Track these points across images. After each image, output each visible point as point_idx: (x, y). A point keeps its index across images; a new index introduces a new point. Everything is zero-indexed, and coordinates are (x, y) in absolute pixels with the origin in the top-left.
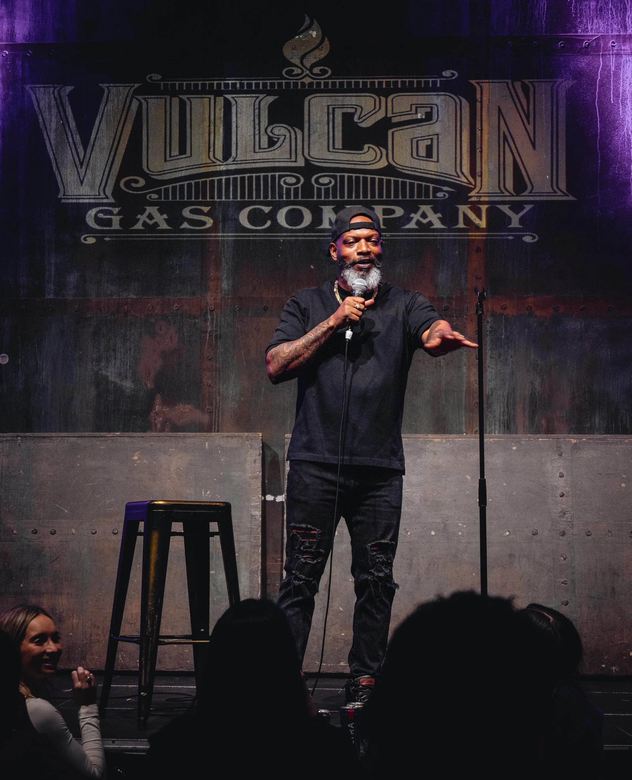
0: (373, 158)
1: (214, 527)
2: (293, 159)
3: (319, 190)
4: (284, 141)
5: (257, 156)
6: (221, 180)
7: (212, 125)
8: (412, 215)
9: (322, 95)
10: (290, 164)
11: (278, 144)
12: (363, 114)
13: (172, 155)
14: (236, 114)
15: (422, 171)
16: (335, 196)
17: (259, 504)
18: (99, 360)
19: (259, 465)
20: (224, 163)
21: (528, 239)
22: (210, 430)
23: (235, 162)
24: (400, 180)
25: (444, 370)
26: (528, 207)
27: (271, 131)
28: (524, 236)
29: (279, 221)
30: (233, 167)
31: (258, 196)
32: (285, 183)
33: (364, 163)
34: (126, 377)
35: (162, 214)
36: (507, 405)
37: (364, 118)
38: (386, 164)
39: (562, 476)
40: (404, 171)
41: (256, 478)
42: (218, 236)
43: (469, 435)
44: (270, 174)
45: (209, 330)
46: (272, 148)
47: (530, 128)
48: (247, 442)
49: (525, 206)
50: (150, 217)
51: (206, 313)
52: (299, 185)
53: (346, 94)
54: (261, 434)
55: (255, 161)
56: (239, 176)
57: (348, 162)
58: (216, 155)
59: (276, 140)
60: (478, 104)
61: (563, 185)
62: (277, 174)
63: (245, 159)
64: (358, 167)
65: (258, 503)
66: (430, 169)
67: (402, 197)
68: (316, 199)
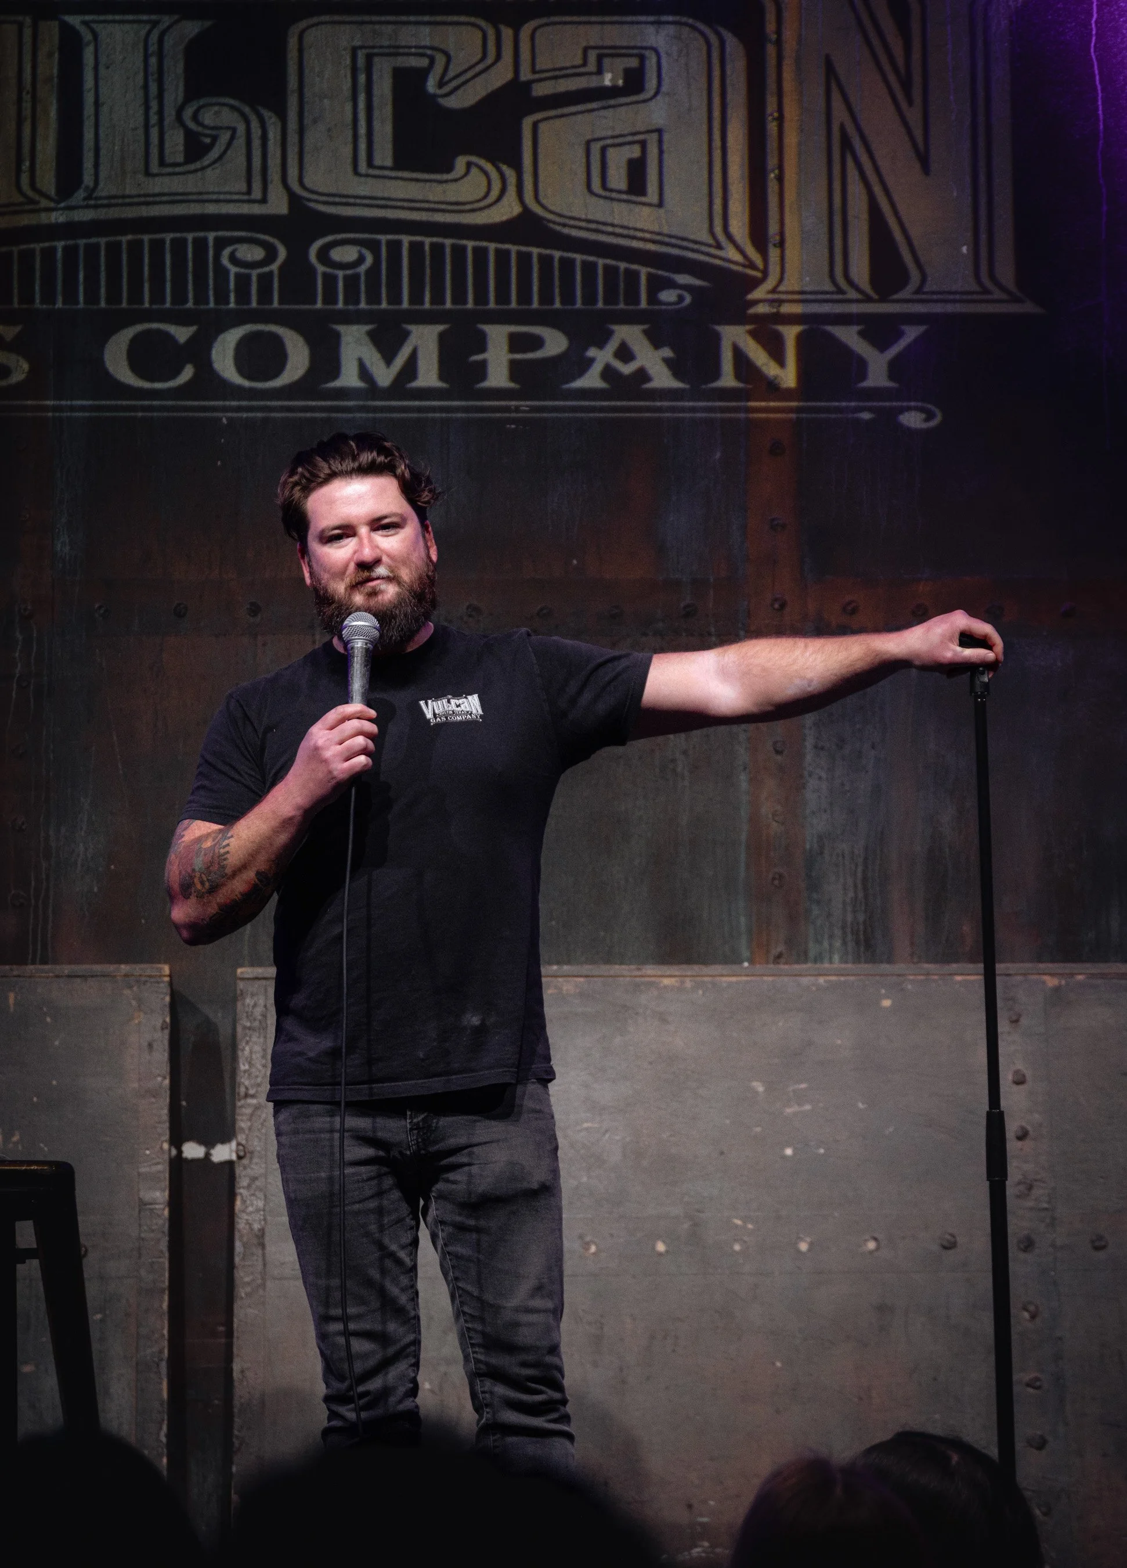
0: (482, 194)
2: (257, 194)
3: (330, 281)
4: (229, 145)
5: (157, 185)
6: (54, 249)
7: (27, 97)
8: (592, 352)
9: (337, 18)
10: (245, 209)
11: (214, 154)
12: (451, 73)
14: (96, 68)
15: (618, 230)
16: (374, 297)
17: (162, 1168)
19: (161, 1056)
20: (62, 205)
21: (912, 420)
22: (21, 960)
23: (92, 202)
24: (557, 254)
25: (686, 783)
26: (911, 333)
27: (195, 117)
28: (902, 410)
29: (217, 366)
30: (86, 215)
31: (158, 296)
32: (233, 259)
33: (458, 206)
36: (865, 879)
37: (454, 84)
38: (517, 210)
39: (1020, 1081)
40: (566, 231)
41: (154, 1094)
42: (46, 409)
43: (759, 968)
44: (190, 236)
45: (18, 671)
46: (198, 165)
47: (914, 115)
48: (129, 992)
49: (906, 328)
51: (10, 624)
52: (274, 267)
53: (404, 18)
54: (166, 969)
55: (150, 199)
56: (102, 241)
57: (411, 204)
58: (38, 180)
59: (208, 140)
60: (771, 50)
61: (1007, 273)
62: (211, 236)
63: (120, 193)
64: (439, 218)
65: (160, 1167)
66: (639, 225)
67: (562, 303)
68: (319, 305)
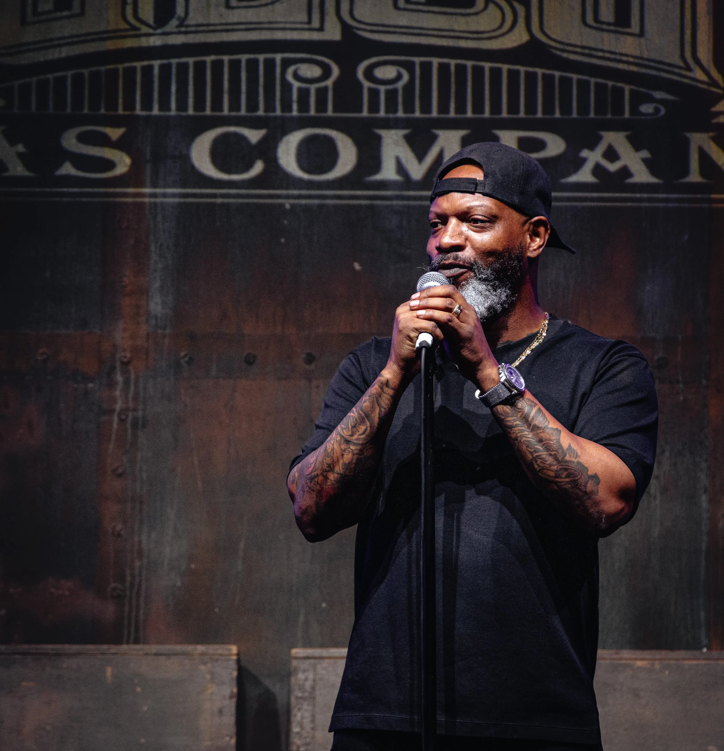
0: (497, 25)
2: (316, 24)
3: (374, 94)
5: (234, 16)
6: (151, 67)
8: (585, 153)
10: (306, 36)
13: (40, 10)
15: (607, 55)
16: (409, 108)
19: (229, 720)
20: (159, 31)
22: (118, 641)
23: (183, 29)
24: (557, 74)
25: (658, 502)
29: (282, 163)
30: (178, 40)
31: (235, 105)
32: (297, 76)
33: (477, 35)
35: (12, 142)
38: (525, 38)
40: (565, 55)
42: (143, 195)
43: (715, 653)
44: (261, 57)
45: (118, 406)
48: (202, 667)
51: (113, 368)
52: (329, 83)
54: (234, 649)
55: (229, 27)
56: (191, 61)
57: (440, 33)
58: (140, 11)
62: (278, 57)
63: (205, 22)
64: (463, 44)
66: (624, 51)
67: (561, 113)
68: (365, 113)
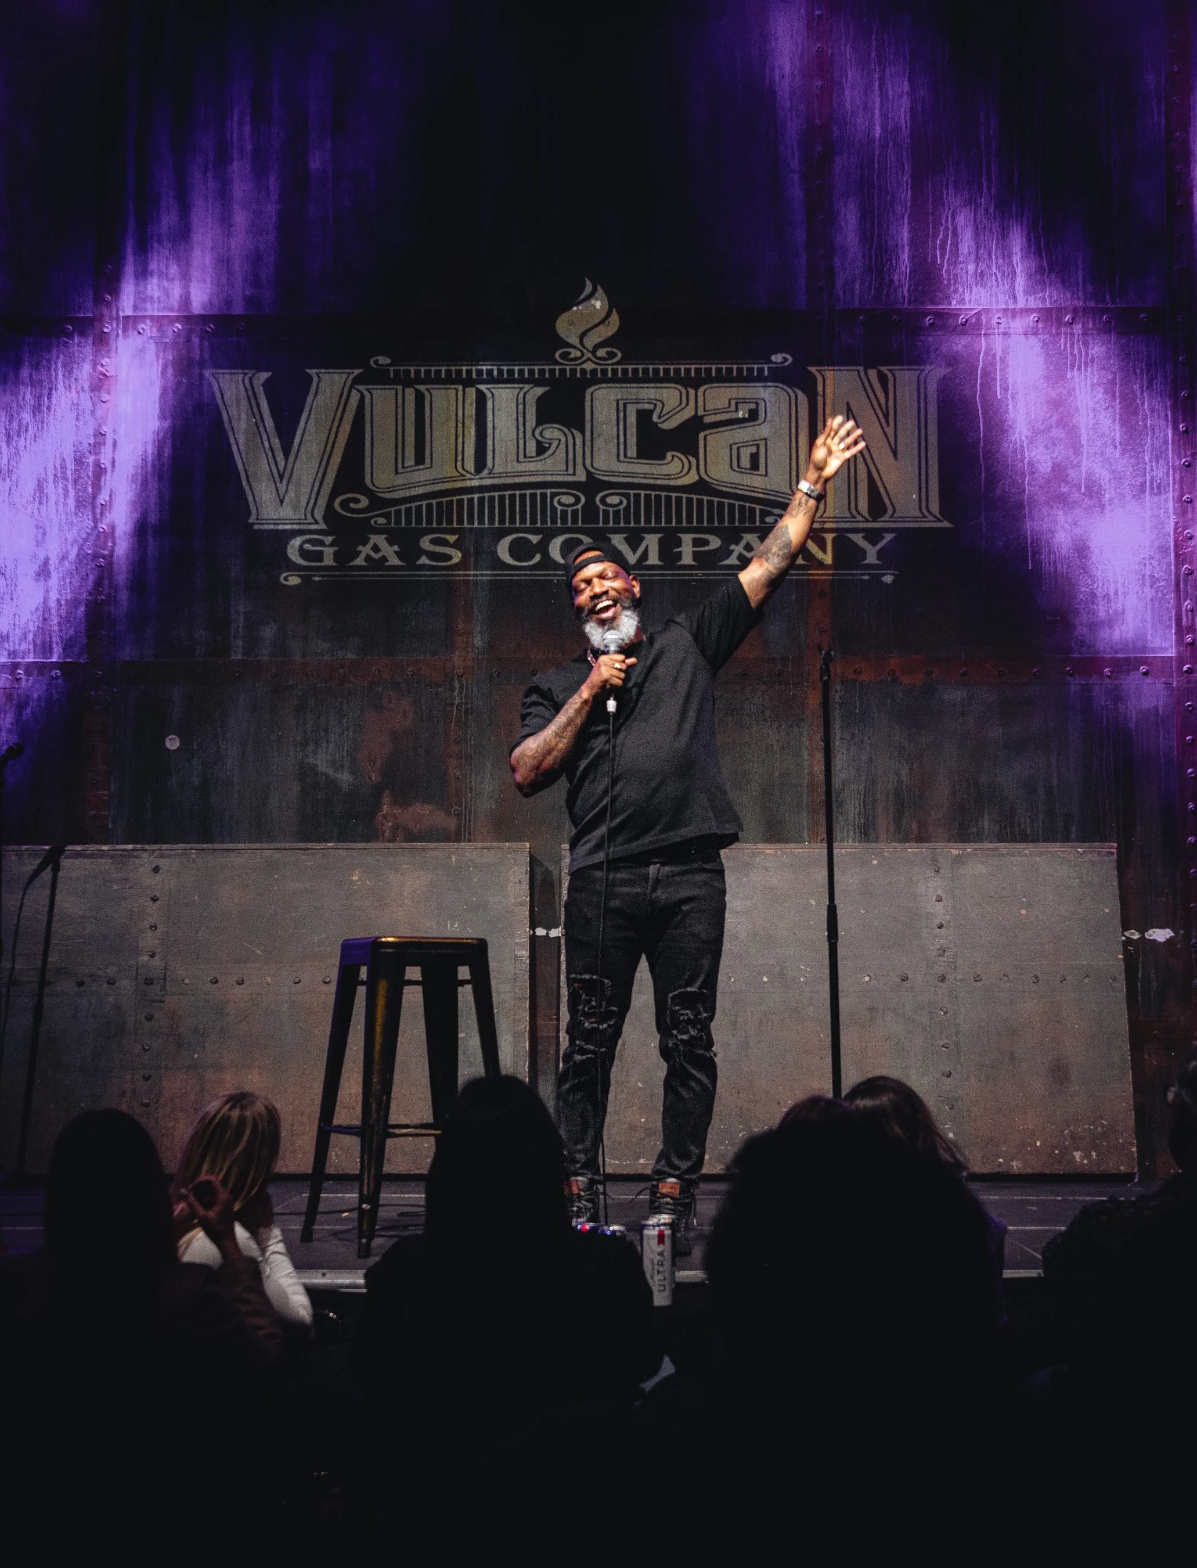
1: (464, 972)
2: (571, 471)
3: (607, 513)
4: (557, 447)
5: (522, 467)
6: (473, 499)
7: (460, 425)
8: (732, 547)
9: (610, 385)
11: (550, 452)
12: (664, 412)
13: (406, 465)
14: (493, 411)
15: (746, 488)
16: (627, 521)
17: (526, 940)
18: (304, 744)
19: (525, 887)
20: (477, 477)
21: (888, 579)
22: (458, 840)
24: (716, 499)
26: (888, 537)
27: (541, 434)
28: (883, 575)
29: (552, 555)
31: (523, 520)
32: (560, 503)
33: (668, 476)
34: (342, 766)
35: (391, 544)
36: (864, 802)
37: (667, 416)
38: (697, 478)
39: (939, 900)
40: (720, 488)
41: (522, 904)
42: (469, 575)
43: (813, 845)
44: (538, 492)
45: (456, 702)
46: (542, 457)
47: (890, 431)
48: (510, 856)
49: (885, 535)
50: (376, 549)
51: (453, 679)
52: (579, 506)
53: (642, 385)
54: (528, 845)
55: (520, 474)
56: (496, 494)
57: (645, 476)
58: (465, 465)
59: (547, 445)
60: (820, 399)
61: (935, 507)
62: (549, 491)
64: (659, 482)
65: (525, 940)
66: (756, 485)
67: (718, 523)
68: (601, 525)
